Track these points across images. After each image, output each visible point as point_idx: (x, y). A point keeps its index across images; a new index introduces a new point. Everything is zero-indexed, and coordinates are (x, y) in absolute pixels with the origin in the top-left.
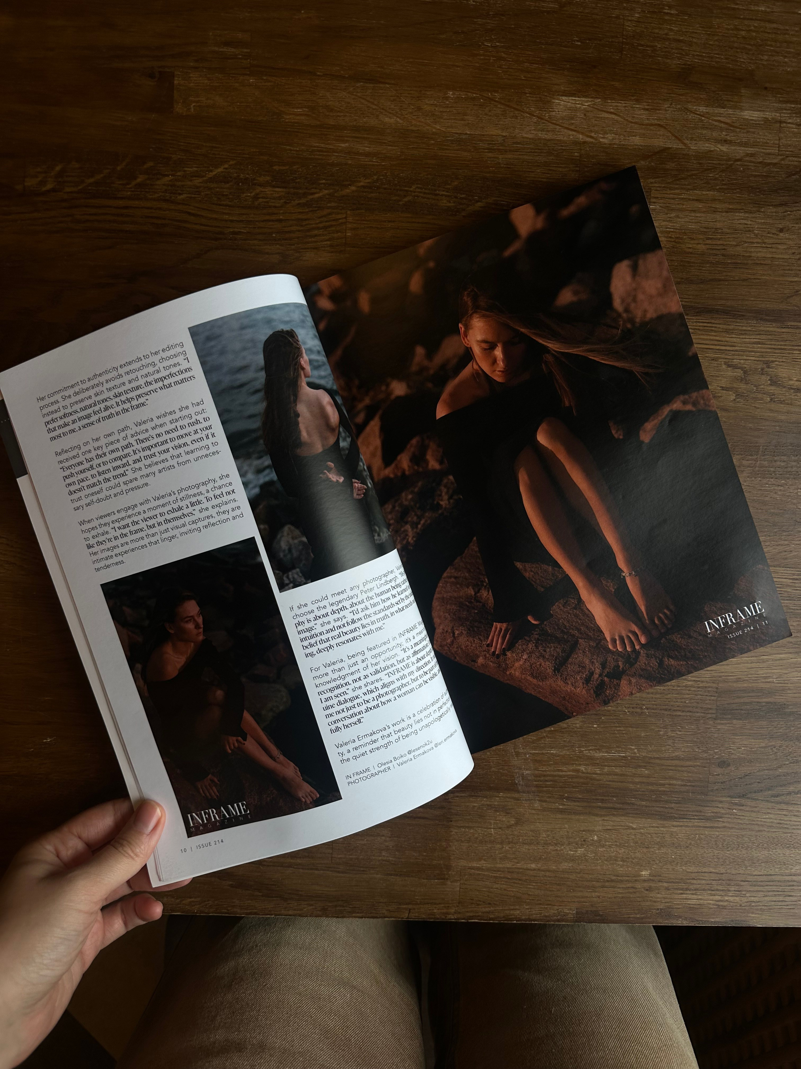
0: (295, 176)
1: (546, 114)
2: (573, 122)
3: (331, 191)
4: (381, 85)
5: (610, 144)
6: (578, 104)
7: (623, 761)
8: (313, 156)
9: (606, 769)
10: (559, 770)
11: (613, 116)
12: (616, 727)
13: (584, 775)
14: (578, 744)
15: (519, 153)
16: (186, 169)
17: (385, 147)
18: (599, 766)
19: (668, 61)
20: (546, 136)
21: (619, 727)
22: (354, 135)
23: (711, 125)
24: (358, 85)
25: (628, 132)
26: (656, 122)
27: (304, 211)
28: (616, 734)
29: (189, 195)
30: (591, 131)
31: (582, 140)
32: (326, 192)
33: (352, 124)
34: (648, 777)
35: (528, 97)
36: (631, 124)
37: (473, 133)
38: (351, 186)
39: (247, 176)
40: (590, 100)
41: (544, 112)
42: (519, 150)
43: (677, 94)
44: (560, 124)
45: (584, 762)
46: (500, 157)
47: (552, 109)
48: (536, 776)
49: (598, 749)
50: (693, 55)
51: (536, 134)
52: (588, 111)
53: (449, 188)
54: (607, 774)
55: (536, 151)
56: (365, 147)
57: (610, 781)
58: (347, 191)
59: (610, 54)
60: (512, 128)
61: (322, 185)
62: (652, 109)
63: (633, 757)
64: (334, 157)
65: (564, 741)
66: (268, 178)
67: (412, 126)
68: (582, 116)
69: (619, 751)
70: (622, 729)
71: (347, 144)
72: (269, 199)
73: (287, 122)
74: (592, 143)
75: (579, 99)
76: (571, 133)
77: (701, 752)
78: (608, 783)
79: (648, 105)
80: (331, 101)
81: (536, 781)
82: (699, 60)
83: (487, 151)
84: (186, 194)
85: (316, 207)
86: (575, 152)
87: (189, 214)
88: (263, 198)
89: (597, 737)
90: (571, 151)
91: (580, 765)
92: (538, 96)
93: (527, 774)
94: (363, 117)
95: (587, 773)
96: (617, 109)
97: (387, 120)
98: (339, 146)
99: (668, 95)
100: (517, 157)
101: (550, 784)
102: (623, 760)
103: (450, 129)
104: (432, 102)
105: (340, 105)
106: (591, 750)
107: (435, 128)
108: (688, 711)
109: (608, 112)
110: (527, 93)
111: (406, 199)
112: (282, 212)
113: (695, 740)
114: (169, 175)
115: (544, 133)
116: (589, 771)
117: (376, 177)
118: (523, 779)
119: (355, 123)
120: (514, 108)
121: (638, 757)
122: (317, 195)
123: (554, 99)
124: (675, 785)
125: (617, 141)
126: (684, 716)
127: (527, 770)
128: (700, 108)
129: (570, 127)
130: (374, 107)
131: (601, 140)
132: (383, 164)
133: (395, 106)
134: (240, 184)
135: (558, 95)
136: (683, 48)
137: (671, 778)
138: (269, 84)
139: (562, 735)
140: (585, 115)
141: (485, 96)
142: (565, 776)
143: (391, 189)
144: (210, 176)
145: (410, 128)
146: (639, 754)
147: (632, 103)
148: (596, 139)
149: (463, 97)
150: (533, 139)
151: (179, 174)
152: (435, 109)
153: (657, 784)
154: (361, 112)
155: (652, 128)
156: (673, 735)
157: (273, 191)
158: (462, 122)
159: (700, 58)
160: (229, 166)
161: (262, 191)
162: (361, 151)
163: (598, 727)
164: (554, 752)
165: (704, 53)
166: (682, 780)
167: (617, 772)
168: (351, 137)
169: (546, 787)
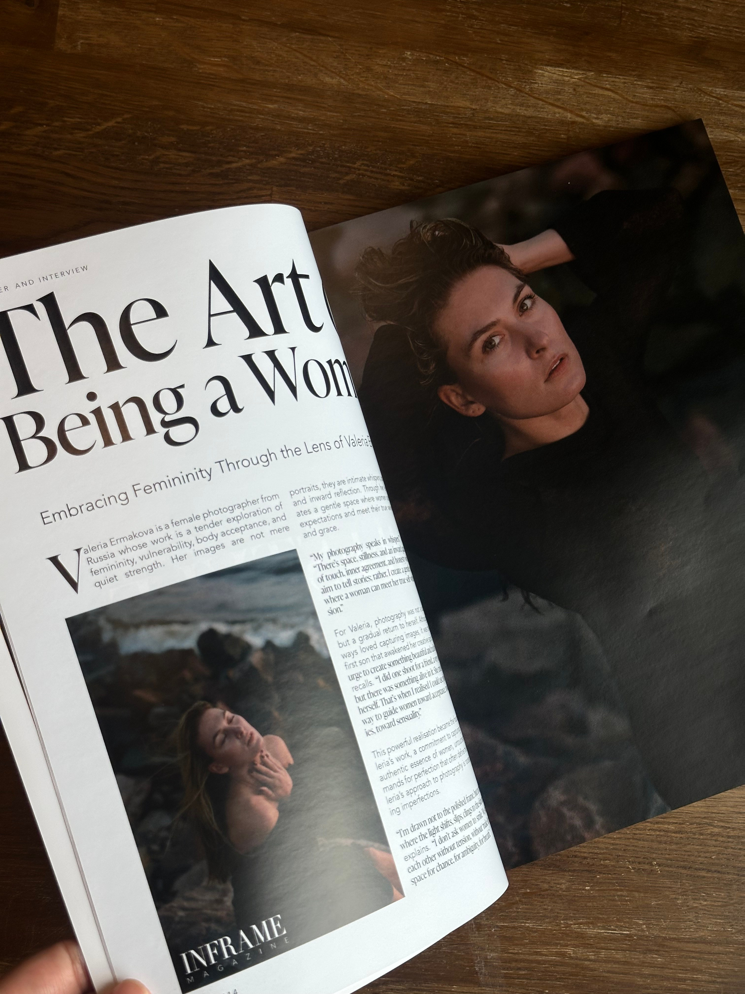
0: (207, 139)
1: (526, 86)
2: (560, 97)
3: (254, 161)
4: (322, 38)
5: (605, 127)
6: (567, 76)
7: (626, 942)
8: (231, 117)
9: (603, 954)
10: (537, 953)
11: (610, 93)
12: (617, 890)
13: (572, 961)
14: (564, 914)
15: (492, 131)
16: (66, 119)
17: (324, 112)
18: (593, 948)
19: (678, 32)
20: (525, 112)
21: (621, 890)
22: (285, 95)
23: (731, 110)
24: (294, 35)
25: (628, 113)
26: (663, 103)
27: (217, 182)
28: (616, 901)
29: (67, 152)
30: (582, 110)
31: (570, 120)
32: (247, 161)
33: (283, 81)
34: (663, 967)
35: (504, 64)
36: (631, 104)
37: (436, 103)
38: (278, 156)
39: (146, 134)
40: (581, 72)
41: (524, 84)
42: (492, 126)
43: (689, 72)
44: (544, 99)
45: (573, 942)
46: (468, 133)
47: (533, 80)
48: (505, 961)
49: (592, 923)
50: (708, 27)
51: (514, 109)
52: (579, 86)
53: (403, 168)
54: (605, 962)
55: (514, 129)
56: (300, 112)
57: (609, 972)
58: (273, 163)
59: (606, 20)
60: (484, 101)
61: (242, 153)
62: (657, 88)
63: (641, 936)
64: (259, 120)
65: (545, 909)
66: (173, 139)
67: (358, 89)
68: (571, 90)
69: (621, 926)
70: (625, 893)
71: (276, 106)
72: (172, 165)
73: (200, 73)
74: (582, 123)
75: (568, 70)
76: (557, 110)
77: (736, 933)
78: (607, 975)
79: (653, 83)
80: (258, 51)
81: (504, 969)
82: (716, 33)
83: (451, 125)
84: (64, 149)
85: (232, 179)
86: (561, 134)
87: (68, 175)
88: (164, 162)
89: (589, 904)
90: (557, 132)
91: (567, 946)
92: (517, 64)
93: (492, 958)
94: (298, 73)
95: (577, 959)
96: (615, 85)
97: (328, 80)
98: (266, 107)
99: (676, 72)
100: (488, 135)
101: (524, 974)
102: (626, 940)
103: (407, 97)
104: (385, 63)
105: (269, 57)
106: (581, 924)
107: (388, 94)
108: (715, 871)
109: (603, 88)
110: (502, 60)
111: (348, 178)
112: (188, 181)
113: (727, 914)
114: (43, 124)
115: (524, 108)
116: (579, 955)
117: (311, 148)
118: (486, 965)
119: (287, 81)
120: (487, 77)
121: (647, 937)
122: (234, 165)
123: (537, 68)
124: (700, 981)
125: (614, 124)
126: (711, 877)
127: (492, 951)
128: (717, 89)
129: (556, 103)
130: (313, 63)
131: (594, 121)
132: (321, 132)
133: (338, 64)
134: (136, 144)
135: (542, 64)
136: (696, 18)
137: (694, 970)
138: (180, 25)
139: (541, 900)
140: (574, 90)
141: (451, 60)
142: (545, 962)
143: (329, 164)
144: (97, 130)
145: (356, 92)
146: (649, 932)
147: (632, 78)
148: (588, 119)
149: (424, 59)
150: (509, 115)
151: (57, 124)
152: (388, 71)
153: (674, 979)
154: (296, 68)
155: (657, 109)
156: (695, 905)
157: (179, 155)
158: (422, 89)
159: (716, 31)
160: (123, 120)
161: (164, 155)
162: (293, 115)
163: (591, 890)
164: (531, 925)
165: (721, 25)
166: (711, 974)
167: (618, 958)
168: (282, 97)
169: (518, 978)
